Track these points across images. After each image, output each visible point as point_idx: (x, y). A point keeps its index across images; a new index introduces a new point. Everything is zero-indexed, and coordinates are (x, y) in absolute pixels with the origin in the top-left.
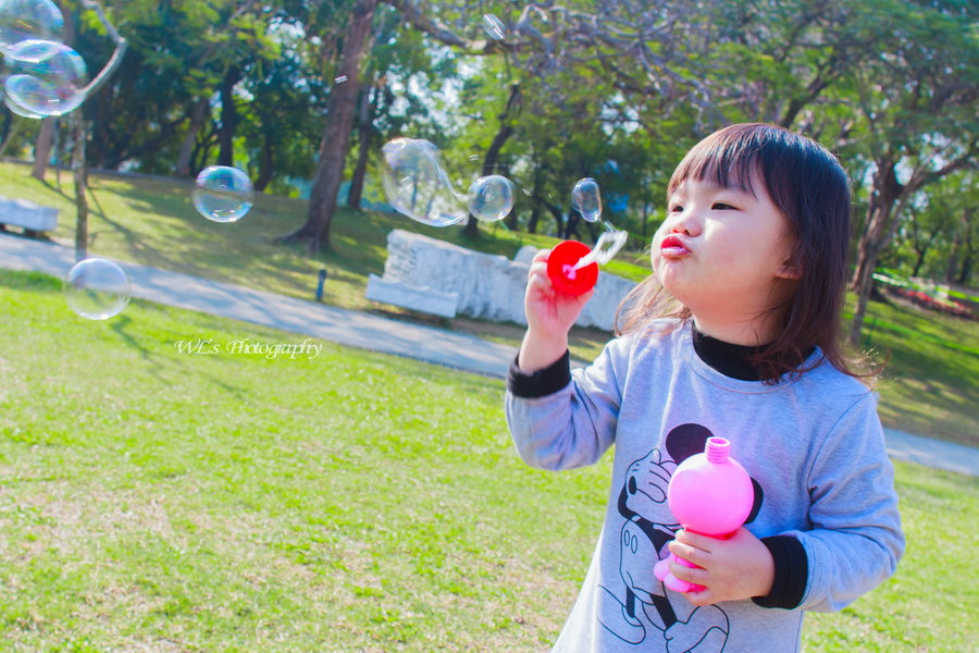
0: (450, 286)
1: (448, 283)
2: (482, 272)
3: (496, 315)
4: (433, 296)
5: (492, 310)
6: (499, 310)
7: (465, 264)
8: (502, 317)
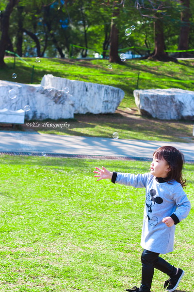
0: (14, 105)
1: (13, 104)
2: (30, 95)
3: (41, 117)
4: (11, 114)
5: (38, 115)
6: (42, 114)
7: (20, 92)
8: (44, 117)
